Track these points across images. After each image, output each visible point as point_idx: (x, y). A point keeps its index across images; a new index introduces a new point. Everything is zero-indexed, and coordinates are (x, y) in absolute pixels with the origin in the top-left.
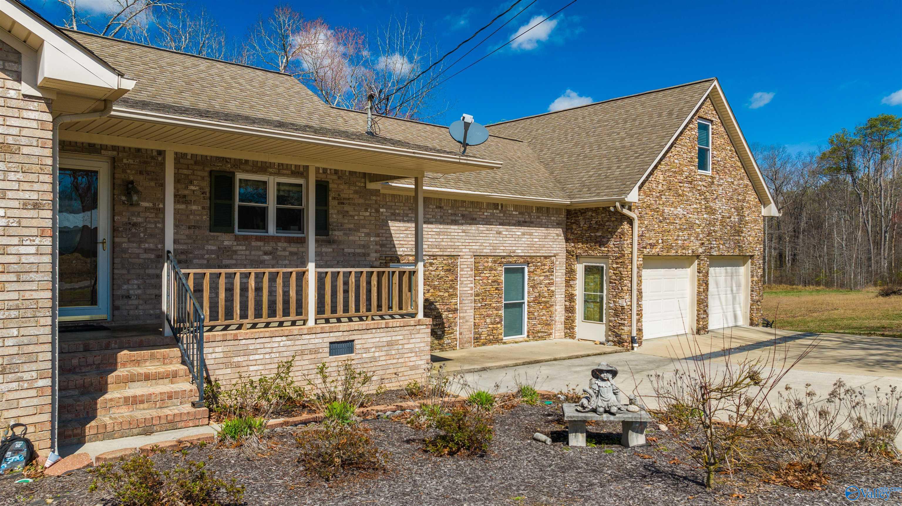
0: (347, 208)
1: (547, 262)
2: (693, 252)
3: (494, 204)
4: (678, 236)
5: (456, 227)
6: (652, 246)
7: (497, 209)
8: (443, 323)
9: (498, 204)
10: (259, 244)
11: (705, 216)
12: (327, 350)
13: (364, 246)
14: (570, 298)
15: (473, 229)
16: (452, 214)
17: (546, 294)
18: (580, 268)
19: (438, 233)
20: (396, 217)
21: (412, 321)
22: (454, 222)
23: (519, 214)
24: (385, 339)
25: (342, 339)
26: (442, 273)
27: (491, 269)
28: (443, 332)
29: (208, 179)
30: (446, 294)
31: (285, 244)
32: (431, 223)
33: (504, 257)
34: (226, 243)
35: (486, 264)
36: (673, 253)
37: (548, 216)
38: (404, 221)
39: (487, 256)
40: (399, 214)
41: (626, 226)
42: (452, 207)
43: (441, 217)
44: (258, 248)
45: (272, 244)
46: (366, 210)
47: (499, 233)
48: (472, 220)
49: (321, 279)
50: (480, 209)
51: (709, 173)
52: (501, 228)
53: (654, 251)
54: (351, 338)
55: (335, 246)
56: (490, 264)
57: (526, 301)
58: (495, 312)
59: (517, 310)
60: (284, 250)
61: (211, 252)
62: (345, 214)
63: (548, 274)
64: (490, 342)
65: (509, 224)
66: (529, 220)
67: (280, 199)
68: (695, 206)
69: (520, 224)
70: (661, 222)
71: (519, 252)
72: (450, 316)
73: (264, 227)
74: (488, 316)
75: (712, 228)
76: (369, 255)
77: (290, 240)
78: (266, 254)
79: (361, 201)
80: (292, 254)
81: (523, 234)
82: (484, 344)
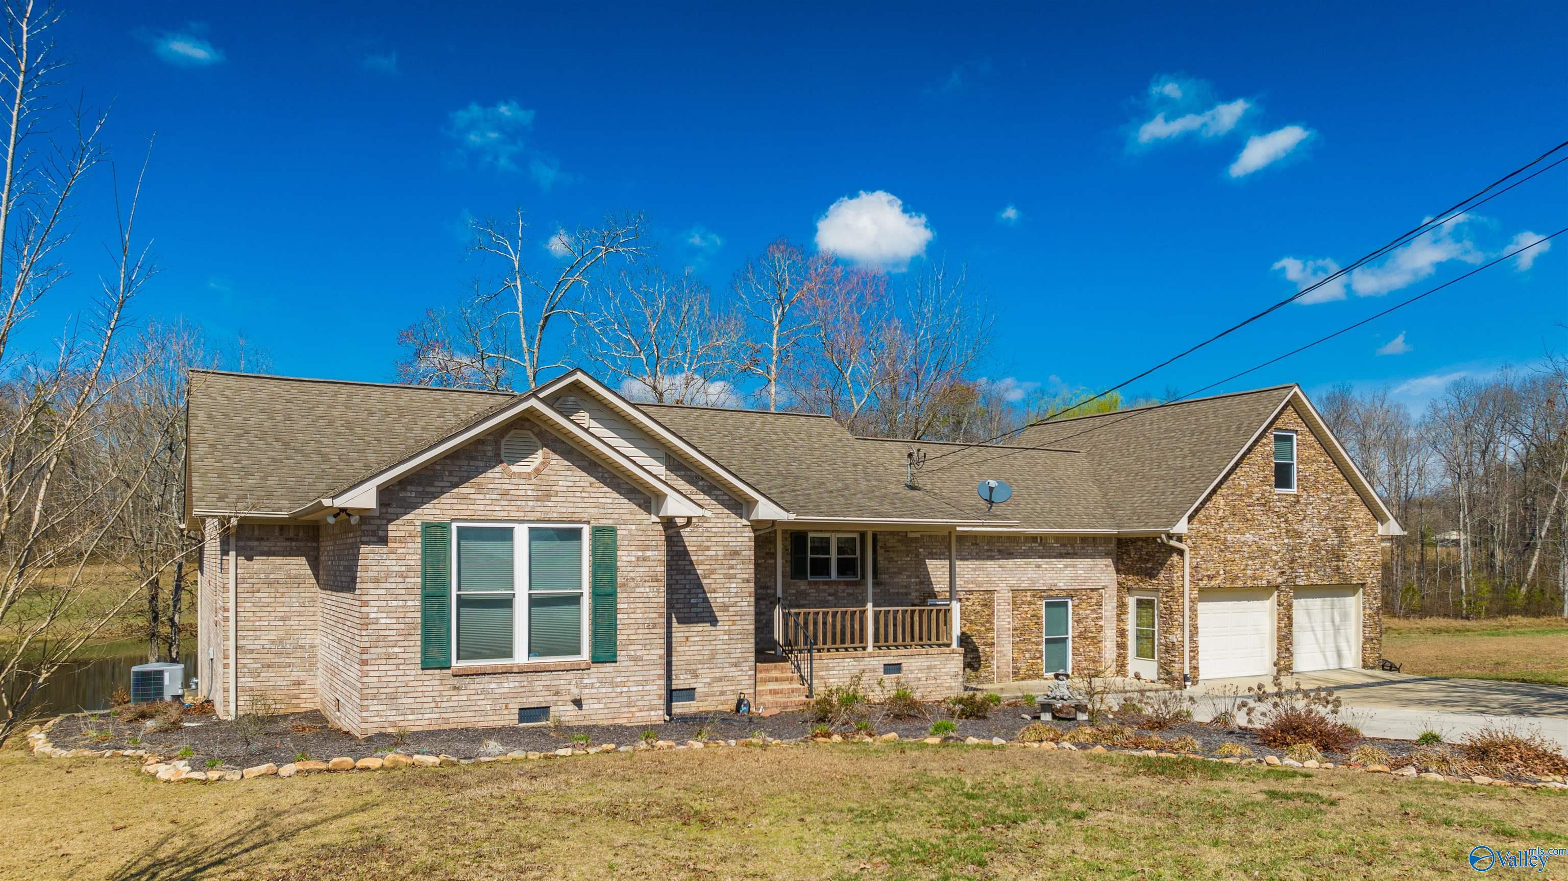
0: (891, 555)
1: (1095, 595)
2: (1268, 582)
3: (1033, 538)
4: (1247, 565)
5: (992, 562)
6: (1210, 578)
7: (1036, 542)
8: (979, 657)
9: (1036, 538)
10: (825, 587)
11: (1286, 541)
12: (882, 670)
13: (906, 587)
14: (1122, 633)
15: (1009, 563)
16: (988, 550)
17: (1093, 629)
18: (1131, 601)
19: (974, 570)
20: (932, 556)
21: (947, 650)
22: (991, 558)
23: (1061, 545)
24: (925, 664)
25: (893, 662)
26: (979, 608)
27: (1030, 603)
28: (980, 665)
29: (789, 539)
30: (983, 629)
31: (844, 587)
32: (967, 560)
33: (1044, 591)
34: (802, 587)
35: (1024, 599)
36: (1239, 584)
37: (1094, 546)
38: (940, 559)
39: (1026, 591)
40: (936, 553)
41: (1175, 558)
42: (988, 543)
43: (977, 553)
44: (825, 591)
45: (835, 587)
46: (907, 556)
47: (1039, 566)
48: (1010, 555)
49: (876, 615)
50: (1018, 543)
51: (1294, 490)
52: (1040, 561)
53: (1213, 583)
54: (900, 662)
55: (882, 587)
56: (1029, 599)
57: (1070, 635)
58: (1035, 647)
59: (1061, 646)
60: (844, 592)
61: (793, 595)
62: (890, 560)
63: (1095, 607)
64: (1030, 677)
65: (1049, 557)
66: (1072, 551)
67: (840, 551)
68: (1271, 530)
69: (1061, 556)
70: (1222, 551)
71: (1061, 585)
72: (987, 649)
73: (828, 574)
74: (1027, 650)
75: (1296, 554)
76: (910, 594)
77: (848, 584)
78: (830, 595)
79: (903, 548)
80: (849, 594)
81: (1066, 566)
82: (1023, 679)
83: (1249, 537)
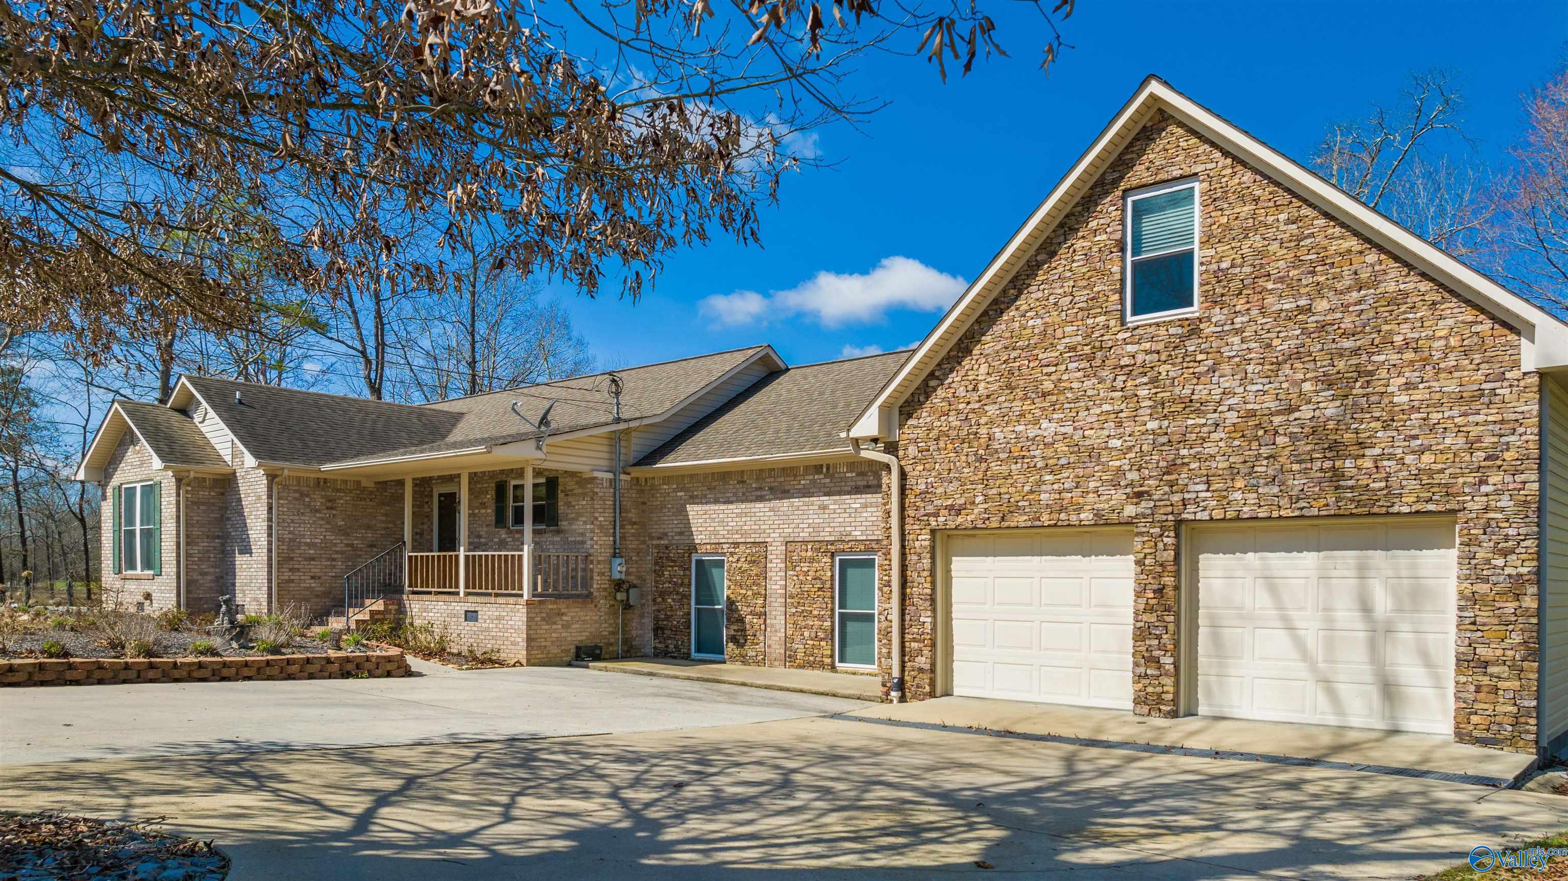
83: (1048, 428)
